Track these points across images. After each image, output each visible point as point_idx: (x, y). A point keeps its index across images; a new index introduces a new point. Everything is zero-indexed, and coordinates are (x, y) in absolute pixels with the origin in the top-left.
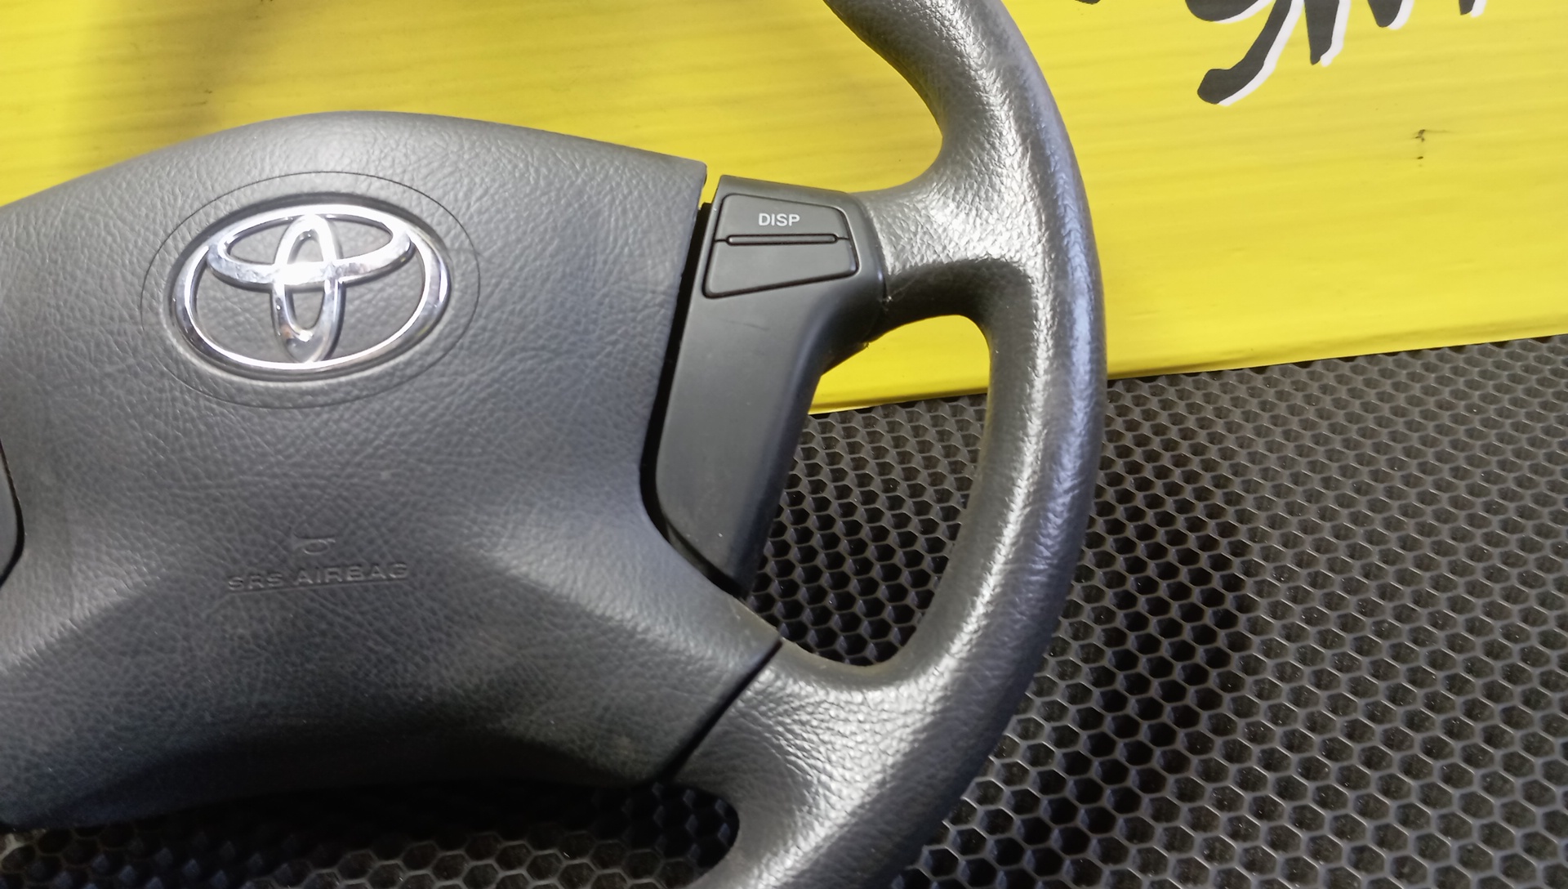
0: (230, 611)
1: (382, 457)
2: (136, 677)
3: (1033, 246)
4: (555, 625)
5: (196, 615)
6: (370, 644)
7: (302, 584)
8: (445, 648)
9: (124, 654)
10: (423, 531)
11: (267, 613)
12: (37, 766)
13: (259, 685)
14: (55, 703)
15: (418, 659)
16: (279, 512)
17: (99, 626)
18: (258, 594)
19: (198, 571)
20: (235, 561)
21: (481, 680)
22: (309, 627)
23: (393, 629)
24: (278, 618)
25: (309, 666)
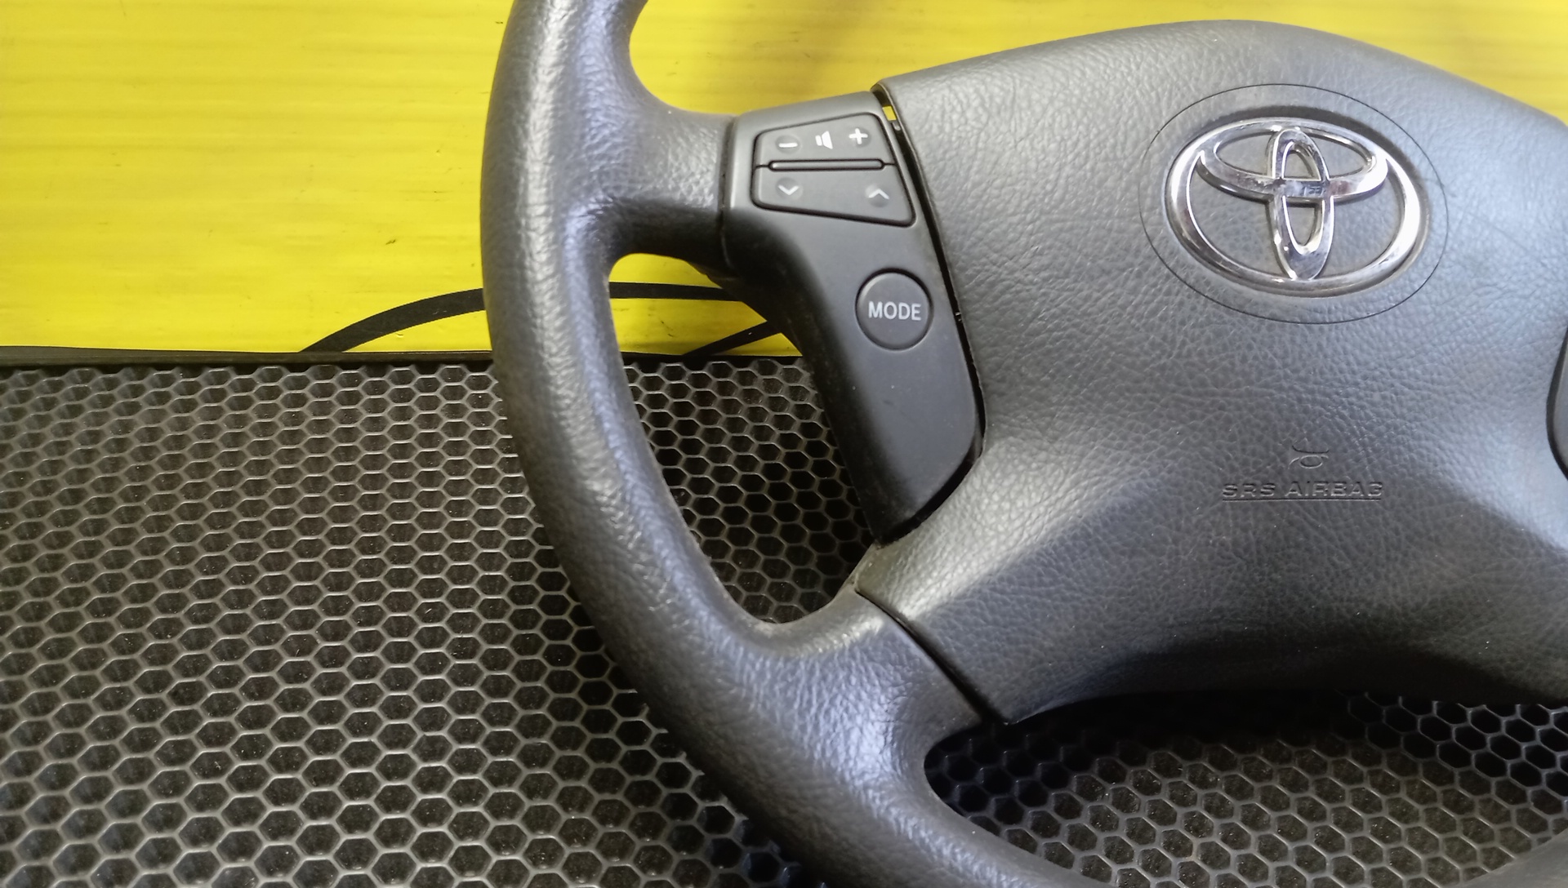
0: (1218, 518)
1: (1375, 379)
2: (1129, 577)
4: (1512, 552)
5: (1188, 519)
6: (1335, 558)
7: (1291, 497)
8: (1398, 566)
9: (1123, 553)
10: (1400, 453)
11: (1252, 522)
12: (1041, 661)
13: (1224, 591)
14: (1064, 599)
15: (1371, 576)
16: (1283, 424)
18: (1248, 503)
19: (1196, 476)
20: (1233, 469)
21: (1424, 599)
22: (1287, 538)
23: (1357, 546)
24: (1261, 527)
25: (1275, 576)
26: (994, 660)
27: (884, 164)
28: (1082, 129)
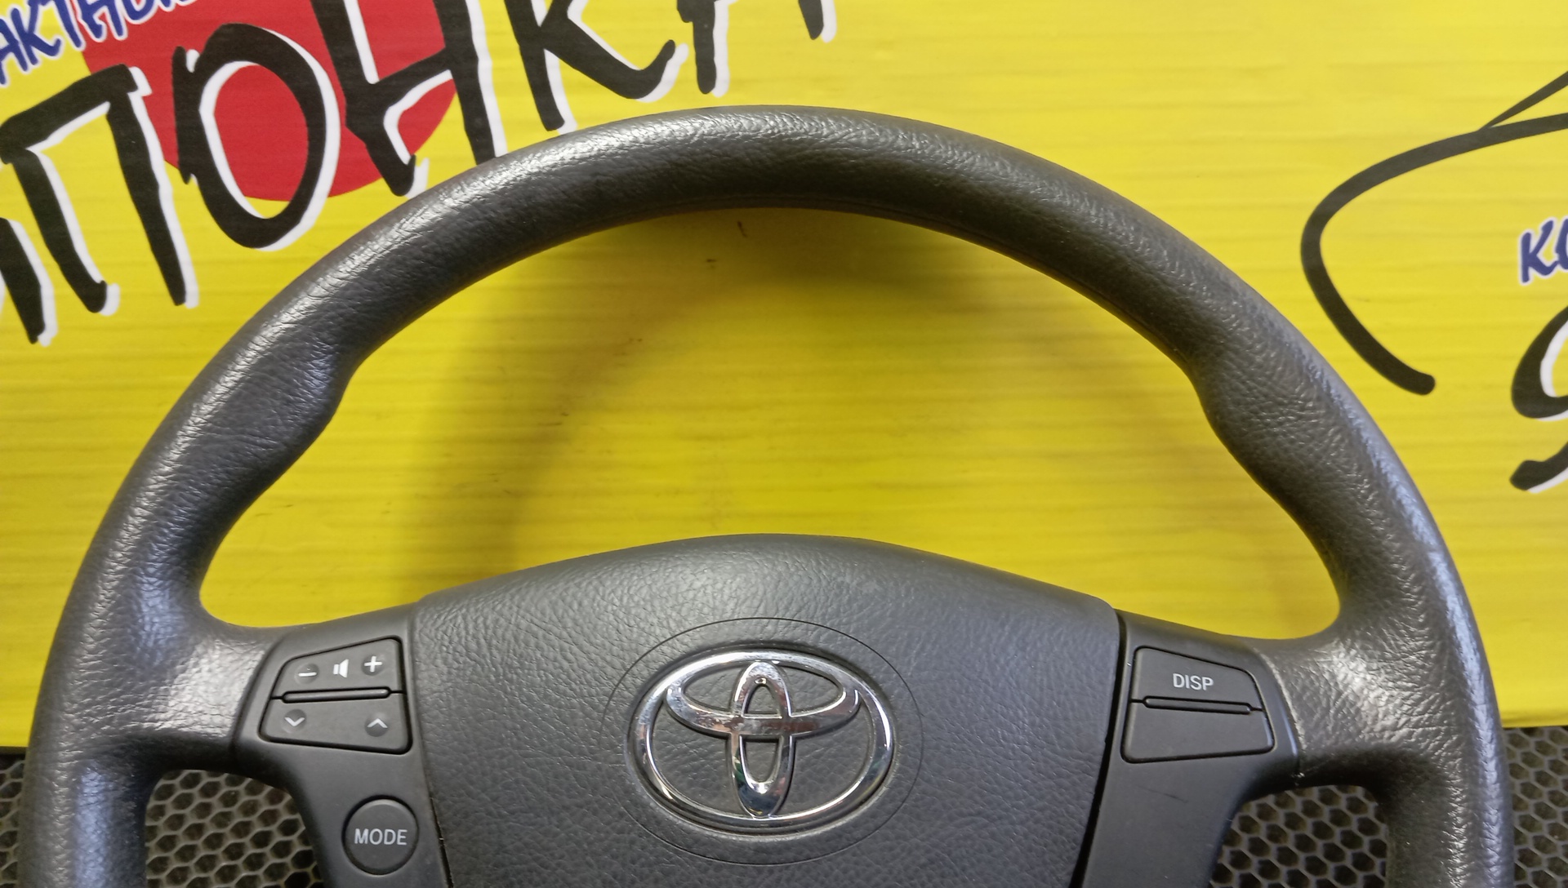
27: (390, 692)
28: (566, 665)
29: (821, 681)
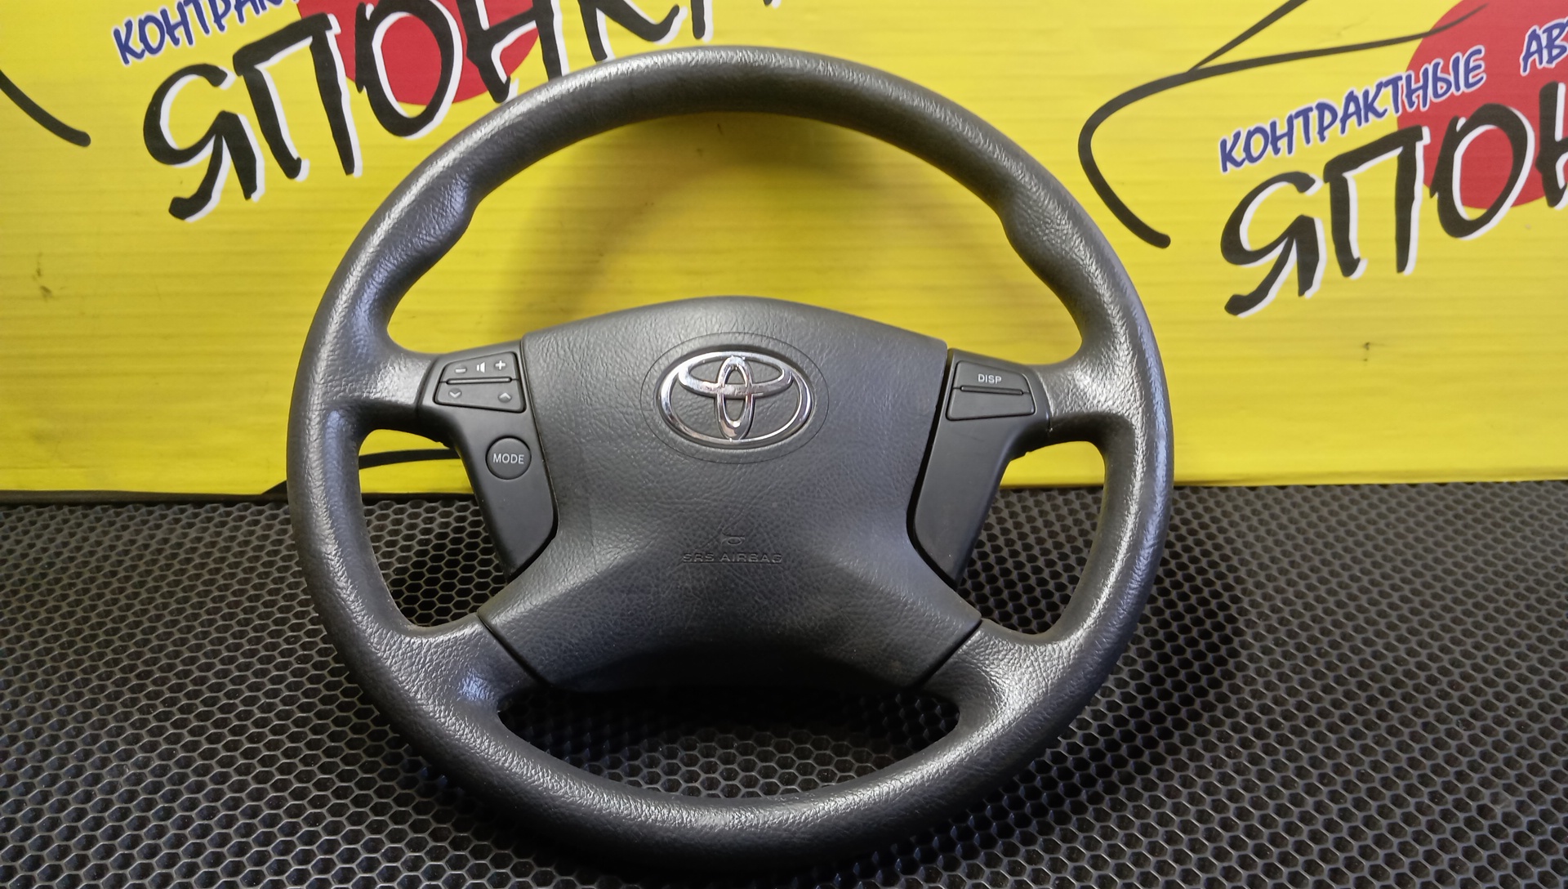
0: (682, 573)
1: (773, 495)
2: (627, 606)
3: (1137, 408)
4: (863, 596)
5: (663, 574)
6: (756, 598)
7: (724, 561)
8: (798, 604)
9: (623, 592)
10: (792, 537)
11: (702, 575)
12: (571, 651)
13: (692, 616)
14: (584, 616)
15: (781, 609)
16: (716, 520)
17: (611, 575)
18: (699, 565)
19: (667, 549)
20: (688, 546)
21: (816, 624)
22: (725, 586)
23: (770, 592)
24: (708, 579)
25: (720, 608)
26: (539, 648)
27: (511, 380)
28: (618, 360)
29: (770, 369)
